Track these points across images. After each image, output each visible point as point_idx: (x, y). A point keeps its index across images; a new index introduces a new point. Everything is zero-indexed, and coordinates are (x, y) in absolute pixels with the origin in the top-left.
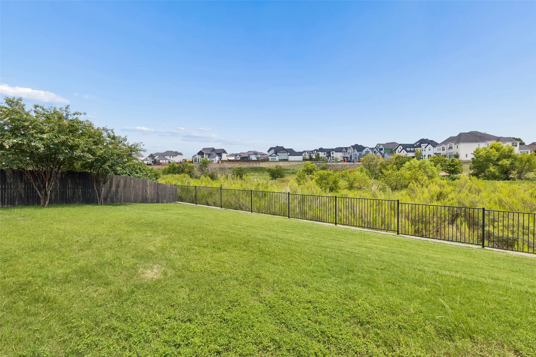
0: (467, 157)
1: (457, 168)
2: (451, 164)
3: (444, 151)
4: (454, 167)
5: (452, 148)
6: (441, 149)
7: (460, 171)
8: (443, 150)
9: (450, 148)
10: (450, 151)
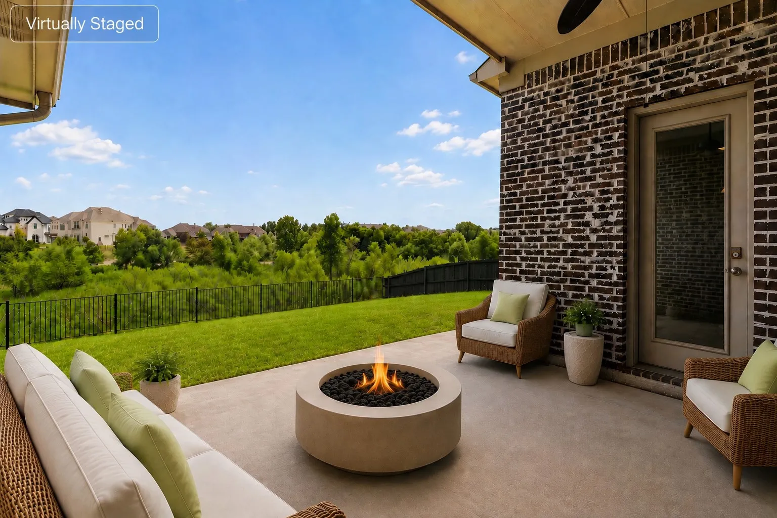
0: (100, 240)
1: (96, 256)
2: (88, 250)
3: (63, 231)
4: (92, 255)
5: (78, 227)
6: (59, 228)
7: (101, 259)
8: (61, 229)
9: (75, 227)
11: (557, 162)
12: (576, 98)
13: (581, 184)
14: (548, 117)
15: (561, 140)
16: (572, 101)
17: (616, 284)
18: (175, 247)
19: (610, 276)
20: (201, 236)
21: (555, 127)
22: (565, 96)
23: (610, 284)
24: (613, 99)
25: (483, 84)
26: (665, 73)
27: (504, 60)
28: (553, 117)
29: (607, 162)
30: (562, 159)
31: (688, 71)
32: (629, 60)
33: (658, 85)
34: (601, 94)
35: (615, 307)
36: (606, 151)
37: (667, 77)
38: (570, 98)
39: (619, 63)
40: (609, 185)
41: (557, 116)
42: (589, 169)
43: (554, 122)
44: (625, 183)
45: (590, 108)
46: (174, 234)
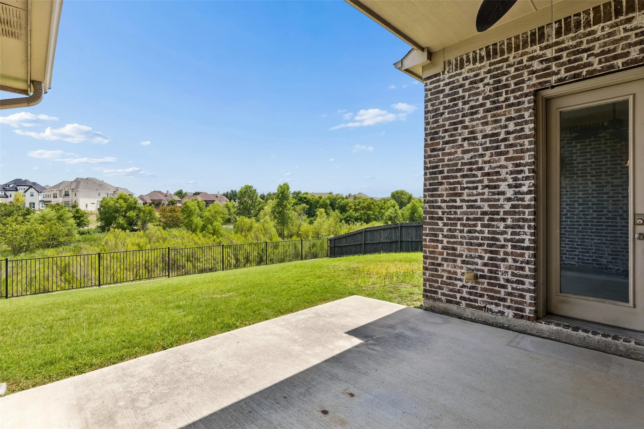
0: (87, 207)
1: (83, 221)
2: (76, 215)
3: (55, 199)
4: (79, 220)
5: (68, 195)
6: (52, 196)
7: (86, 223)
8: (54, 197)
9: (66, 195)
10: (67, 199)
11: (475, 138)
12: (491, 81)
13: (497, 158)
14: (466, 99)
15: (478, 119)
16: (488, 84)
17: (528, 248)
18: (150, 213)
19: (523, 241)
20: (172, 203)
21: (472, 107)
22: (482, 80)
23: (523, 248)
24: (523, 82)
25: (407, 71)
26: (568, 58)
27: (426, 50)
28: (471, 98)
29: (520, 138)
30: (479, 136)
31: (589, 56)
32: (537, 47)
33: (563, 69)
34: (513, 77)
35: (527, 269)
36: (518, 128)
37: (570, 62)
38: (486, 81)
39: (529, 49)
40: (521, 158)
41: (475, 98)
42: (503, 144)
43: (472, 104)
44: (536, 157)
45: (504, 90)
46: (149, 201)
